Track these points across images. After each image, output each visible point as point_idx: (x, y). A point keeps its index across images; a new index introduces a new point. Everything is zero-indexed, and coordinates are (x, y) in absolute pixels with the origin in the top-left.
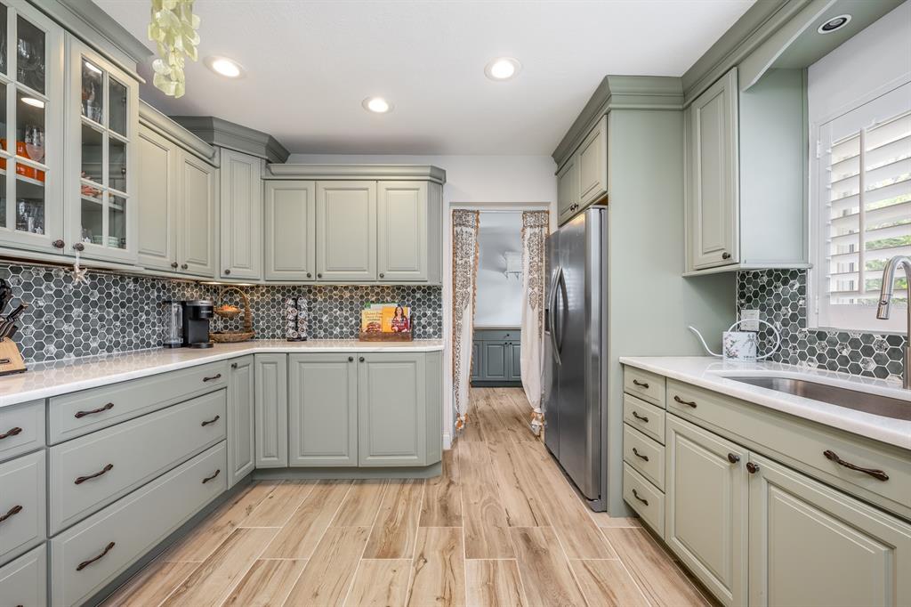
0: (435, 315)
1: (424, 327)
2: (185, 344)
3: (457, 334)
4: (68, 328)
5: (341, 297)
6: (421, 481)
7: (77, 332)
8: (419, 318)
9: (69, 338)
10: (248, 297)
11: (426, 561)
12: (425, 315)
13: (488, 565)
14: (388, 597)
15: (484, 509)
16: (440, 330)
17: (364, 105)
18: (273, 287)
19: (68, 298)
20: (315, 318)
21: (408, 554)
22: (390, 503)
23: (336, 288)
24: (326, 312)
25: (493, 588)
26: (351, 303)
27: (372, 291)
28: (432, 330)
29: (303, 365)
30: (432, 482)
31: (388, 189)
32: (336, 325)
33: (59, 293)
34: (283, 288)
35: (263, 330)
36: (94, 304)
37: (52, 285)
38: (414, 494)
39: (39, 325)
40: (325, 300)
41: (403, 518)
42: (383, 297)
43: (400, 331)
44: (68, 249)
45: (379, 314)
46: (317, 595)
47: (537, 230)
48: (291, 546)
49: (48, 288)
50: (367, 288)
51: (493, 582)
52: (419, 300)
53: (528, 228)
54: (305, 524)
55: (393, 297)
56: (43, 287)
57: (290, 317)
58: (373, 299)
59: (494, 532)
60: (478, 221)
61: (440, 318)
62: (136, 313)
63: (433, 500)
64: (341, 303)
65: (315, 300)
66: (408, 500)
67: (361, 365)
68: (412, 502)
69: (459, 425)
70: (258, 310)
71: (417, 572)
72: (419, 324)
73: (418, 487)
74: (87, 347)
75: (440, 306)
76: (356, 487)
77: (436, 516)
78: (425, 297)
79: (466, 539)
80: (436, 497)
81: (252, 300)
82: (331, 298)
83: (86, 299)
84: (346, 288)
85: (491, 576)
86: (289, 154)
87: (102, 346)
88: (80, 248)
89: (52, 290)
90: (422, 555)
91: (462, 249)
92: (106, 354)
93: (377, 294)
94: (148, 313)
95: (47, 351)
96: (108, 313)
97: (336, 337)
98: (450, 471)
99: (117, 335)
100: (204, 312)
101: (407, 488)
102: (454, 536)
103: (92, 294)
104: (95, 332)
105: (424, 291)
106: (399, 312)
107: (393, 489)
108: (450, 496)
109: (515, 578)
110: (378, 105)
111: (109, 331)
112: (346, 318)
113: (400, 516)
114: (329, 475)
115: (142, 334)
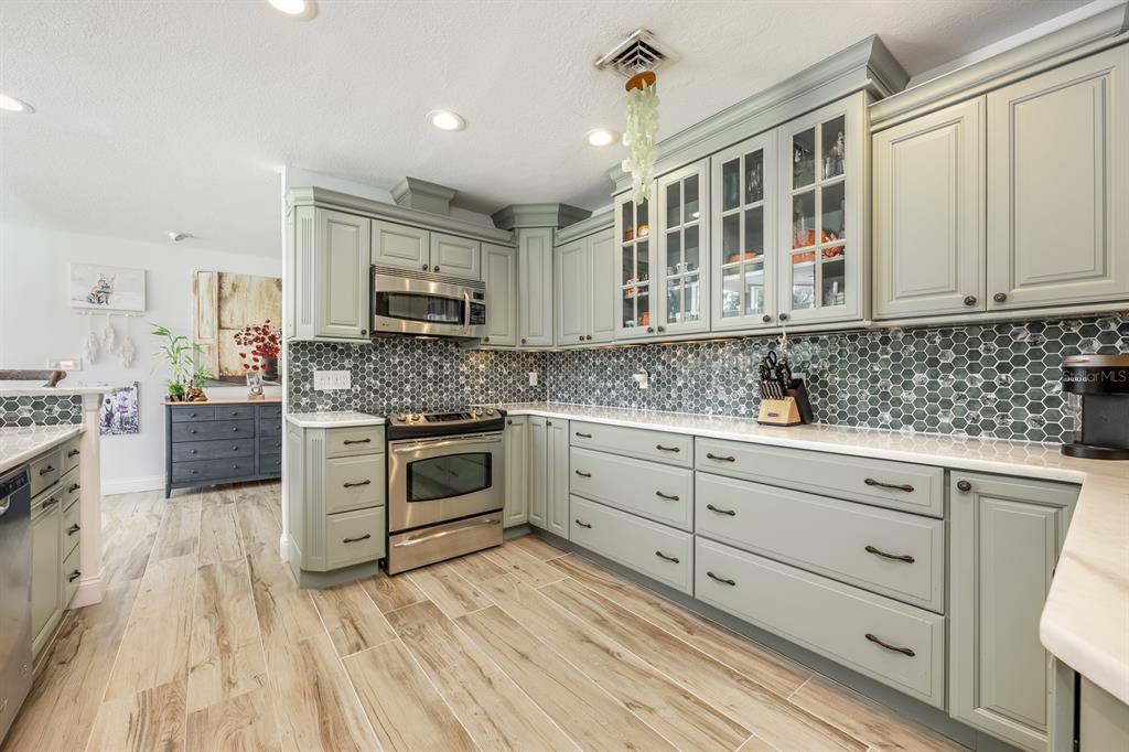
4: (907, 396)
7: (919, 402)
9: (908, 408)
19: (908, 362)
33: (896, 357)
36: (947, 368)
37: (889, 349)
39: (873, 391)
49: (885, 352)
56: (878, 352)
74: (934, 422)
83: (933, 362)
87: (958, 424)
88: (785, 317)
89: (887, 354)
92: (965, 435)
95: (882, 419)
96: (972, 380)
99: (989, 411)
103: (943, 355)
104: (947, 404)
111: (971, 405)
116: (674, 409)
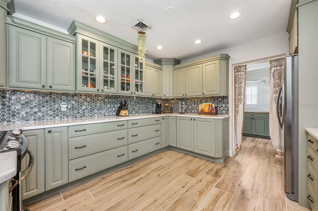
0: (226, 106)
1: (222, 111)
2: (156, 113)
3: (236, 114)
4: (136, 108)
5: (194, 101)
6: (214, 162)
7: (138, 109)
8: (220, 107)
9: (136, 110)
10: (172, 101)
11: (201, 182)
12: (222, 106)
13: (221, 192)
14: (186, 184)
15: (232, 178)
16: (228, 112)
17: (194, 43)
18: (177, 99)
19: (136, 103)
20: (187, 107)
21: (197, 178)
22: (200, 165)
23: (193, 98)
24: (190, 106)
25: (218, 198)
26: (197, 103)
27: (204, 99)
28: (225, 112)
29: (180, 120)
30: (218, 164)
31: (206, 66)
32: (193, 109)
34: (180, 99)
35: (175, 110)
36: (140, 104)
38: (209, 165)
39: (132, 108)
40: (190, 102)
41: (201, 170)
42: (207, 101)
43: (211, 112)
44: (133, 94)
45: (204, 106)
46: (170, 176)
47: (278, 68)
48: (170, 165)
50: (202, 98)
51: (219, 197)
52: (220, 101)
53: (273, 68)
54: (175, 162)
55: (211, 101)
57: (180, 107)
58: (204, 101)
59: (231, 185)
60: (246, 69)
61: (228, 108)
62: (148, 106)
63: (215, 168)
64: (194, 103)
65: (187, 102)
66: (206, 166)
67: (194, 121)
68: (207, 167)
69: (237, 149)
70: (174, 105)
71: (197, 183)
72: (220, 110)
73: (212, 164)
74: (139, 112)
75: (228, 103)
76: (193, 158)
77: (212, 173)
78: (222, 100)
79: (218, 182)
80: (216, 168)
81: (173, 102)
82: (192, 101)
84: (196, 98)
85: (220, 195)
86: (181, 61)
87: (142, 112)
88: (135, 93)
90: (201, 180)
91: (239, 81)
92: (142, 114)
93: (205, 99)
94: (150, 106)
95: (133, 113)
96: (143, 106)
97: (193, 113)
98: (227, 163)
99: (144, 110)
100: (159, 105)
101: (208, 163)
102: (215, 180)
104: (140, 109)
105: (222, 98)
106: (210, 105)
107: (204, 161)
108: (222, 170)
109: (228, 200)
110: (198, 42)
112: (196, 107)
113: (201, 169)
114: (187, 152)
115: (149, 110)
116: (81, 117)
